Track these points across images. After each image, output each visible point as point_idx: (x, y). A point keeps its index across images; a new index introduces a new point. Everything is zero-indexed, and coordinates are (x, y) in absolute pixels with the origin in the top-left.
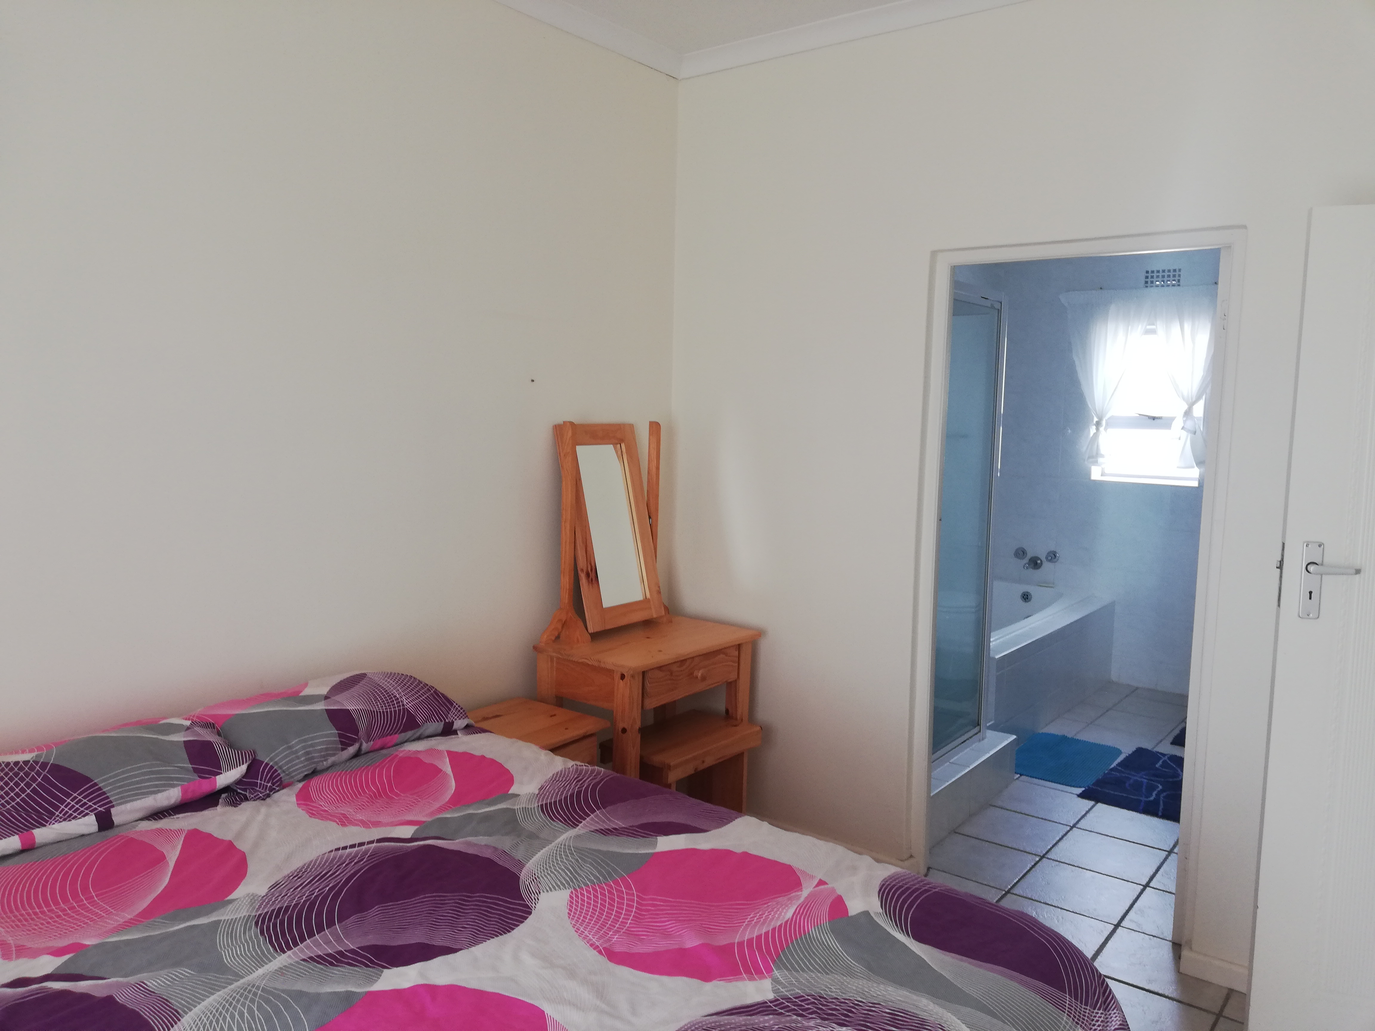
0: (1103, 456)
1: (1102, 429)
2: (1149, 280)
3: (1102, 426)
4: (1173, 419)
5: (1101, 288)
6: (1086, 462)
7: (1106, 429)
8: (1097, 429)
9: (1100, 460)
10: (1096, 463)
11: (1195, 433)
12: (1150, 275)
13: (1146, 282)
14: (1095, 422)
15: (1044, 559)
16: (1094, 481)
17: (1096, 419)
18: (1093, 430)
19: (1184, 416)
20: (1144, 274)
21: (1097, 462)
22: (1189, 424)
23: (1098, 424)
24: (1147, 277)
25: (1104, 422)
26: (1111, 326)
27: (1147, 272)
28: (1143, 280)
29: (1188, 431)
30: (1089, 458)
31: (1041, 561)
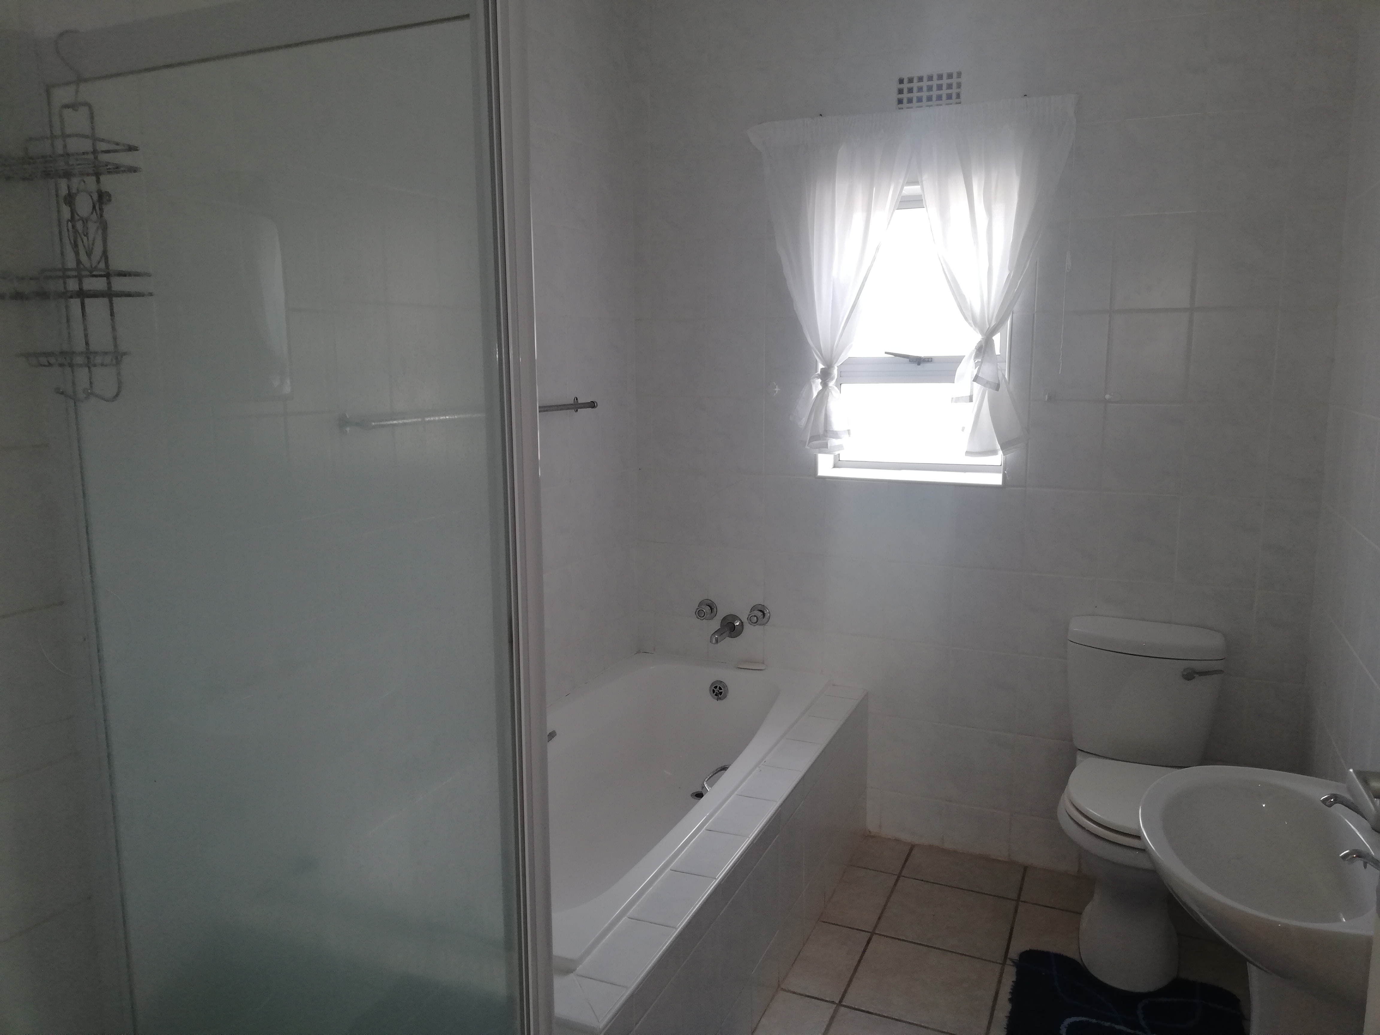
0: (836, 435)
1: (832, 384)
2: (905, 96)
3: (833, 379)
4: (957, 361)
5: (821, 115)
6: (807, 447)
7: (839, 385)
8: (825, 384)
9: (833, 442)
10: (824, 448)
11: (997, 387)
12: (906, 86)
13: (900, 101)
14: (819, 372)
15: (744, 619)
16: (824, 478)
17: (821, 366)
18: (817, 386)
19: (976, 356)
20: (896, 86)
21: (826, 446)
22: (988, 371)
23: (825, 376)
24: (901, 91)
25: (835, 372)
26: (841, 186)
27: (901, 81)
28: (895, 96)
29: (986, 384)
30: (813, 438)
31: (742, 623)
